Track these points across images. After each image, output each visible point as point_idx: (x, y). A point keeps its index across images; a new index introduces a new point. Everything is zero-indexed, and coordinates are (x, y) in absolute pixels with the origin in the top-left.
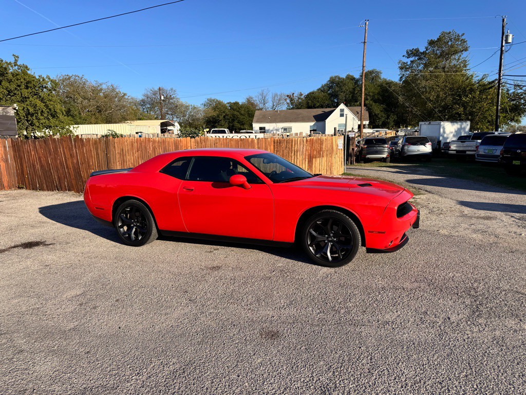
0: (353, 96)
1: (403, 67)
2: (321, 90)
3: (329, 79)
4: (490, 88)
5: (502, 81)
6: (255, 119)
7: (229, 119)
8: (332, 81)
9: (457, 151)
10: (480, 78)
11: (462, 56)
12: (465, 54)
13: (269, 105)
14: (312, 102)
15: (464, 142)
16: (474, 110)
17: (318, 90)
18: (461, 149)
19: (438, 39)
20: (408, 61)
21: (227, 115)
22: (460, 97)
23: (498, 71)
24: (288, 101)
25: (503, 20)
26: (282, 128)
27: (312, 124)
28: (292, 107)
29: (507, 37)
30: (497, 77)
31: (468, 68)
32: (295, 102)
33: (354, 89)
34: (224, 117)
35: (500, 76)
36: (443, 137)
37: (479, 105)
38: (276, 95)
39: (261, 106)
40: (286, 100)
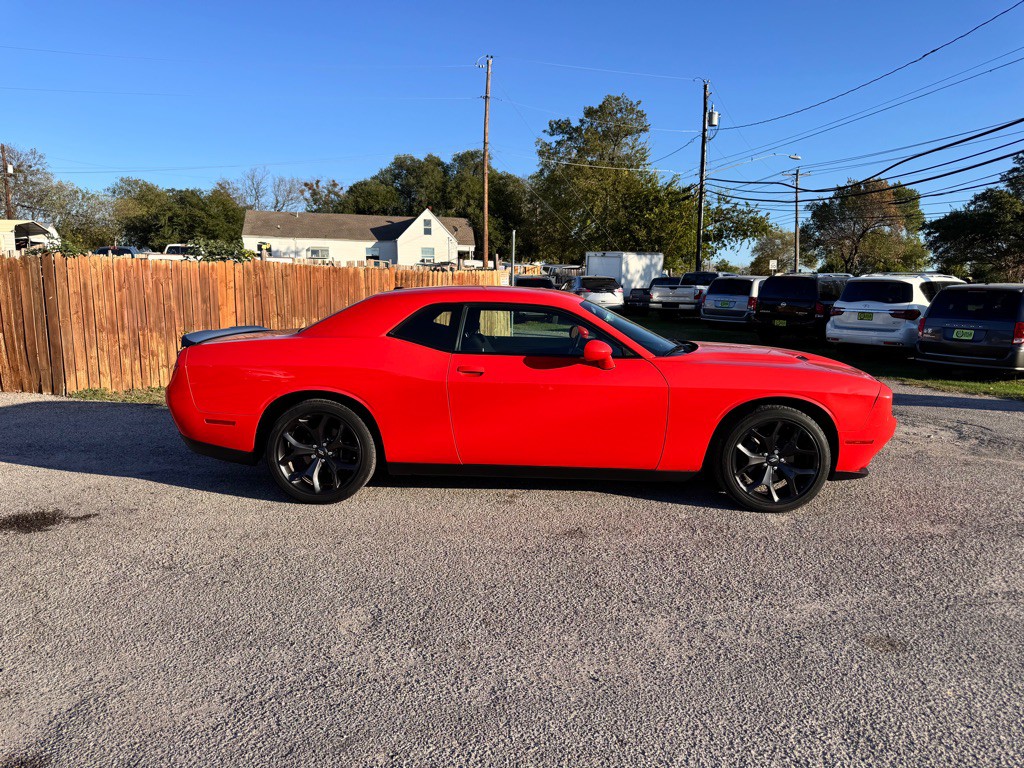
0: (443, 196)
1: (545, 152)
2: (381, 179)
3: (393, 161)
4: (684, 199)
5: (706, 187)
6: (246, 227)
7: (181, 225)
8: (399, 163)
9: (664, 304)
10: (668, 179)
11: (640, 140)
12: (643, 137)
13: (268, 200)
14: (366, 201)
15: (675, 288)
16: (663, 234)
17: (373, 178)
18: (670, 300)
19: (600, 106)
20: (553, 140)
21: (178, 216)
22: (641, 211)
23: (698, 170)
24: (307, 194)
25: (705, 87)
26: (308, 250)
27: (371, 244)
28: (315, 207)
29: (711, 114)
30: (697, 180)
31: (647, 162)
32: (321, 198)
33: (445, 184)
34: (170, 219)
35: (702, 180)
36: (626, 278)
37: (670, 227)
38: (282, 180)
39: (250, 201)
40: (302, 192)
